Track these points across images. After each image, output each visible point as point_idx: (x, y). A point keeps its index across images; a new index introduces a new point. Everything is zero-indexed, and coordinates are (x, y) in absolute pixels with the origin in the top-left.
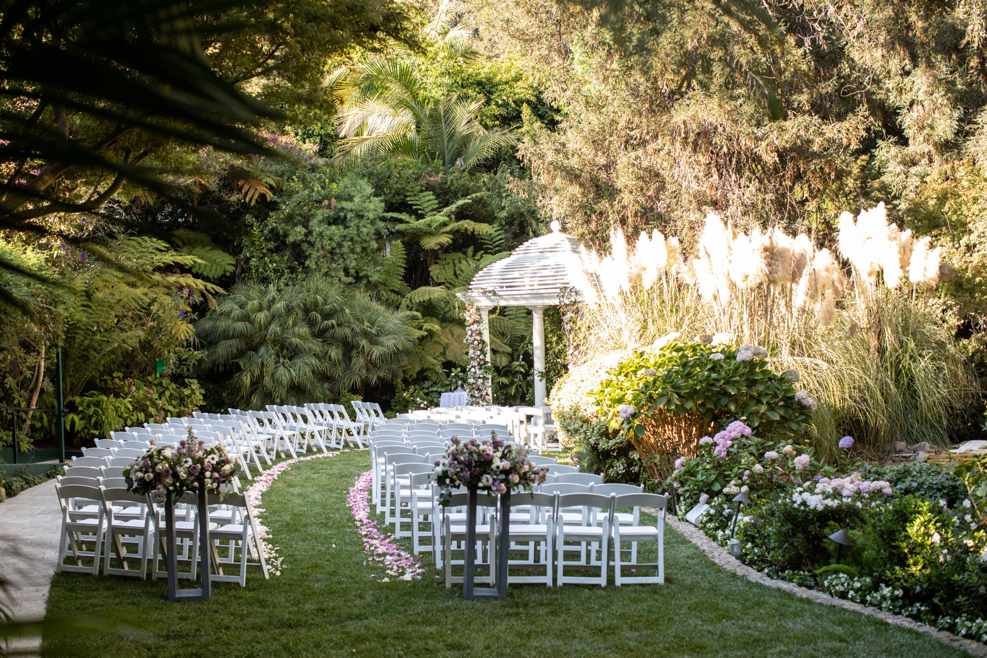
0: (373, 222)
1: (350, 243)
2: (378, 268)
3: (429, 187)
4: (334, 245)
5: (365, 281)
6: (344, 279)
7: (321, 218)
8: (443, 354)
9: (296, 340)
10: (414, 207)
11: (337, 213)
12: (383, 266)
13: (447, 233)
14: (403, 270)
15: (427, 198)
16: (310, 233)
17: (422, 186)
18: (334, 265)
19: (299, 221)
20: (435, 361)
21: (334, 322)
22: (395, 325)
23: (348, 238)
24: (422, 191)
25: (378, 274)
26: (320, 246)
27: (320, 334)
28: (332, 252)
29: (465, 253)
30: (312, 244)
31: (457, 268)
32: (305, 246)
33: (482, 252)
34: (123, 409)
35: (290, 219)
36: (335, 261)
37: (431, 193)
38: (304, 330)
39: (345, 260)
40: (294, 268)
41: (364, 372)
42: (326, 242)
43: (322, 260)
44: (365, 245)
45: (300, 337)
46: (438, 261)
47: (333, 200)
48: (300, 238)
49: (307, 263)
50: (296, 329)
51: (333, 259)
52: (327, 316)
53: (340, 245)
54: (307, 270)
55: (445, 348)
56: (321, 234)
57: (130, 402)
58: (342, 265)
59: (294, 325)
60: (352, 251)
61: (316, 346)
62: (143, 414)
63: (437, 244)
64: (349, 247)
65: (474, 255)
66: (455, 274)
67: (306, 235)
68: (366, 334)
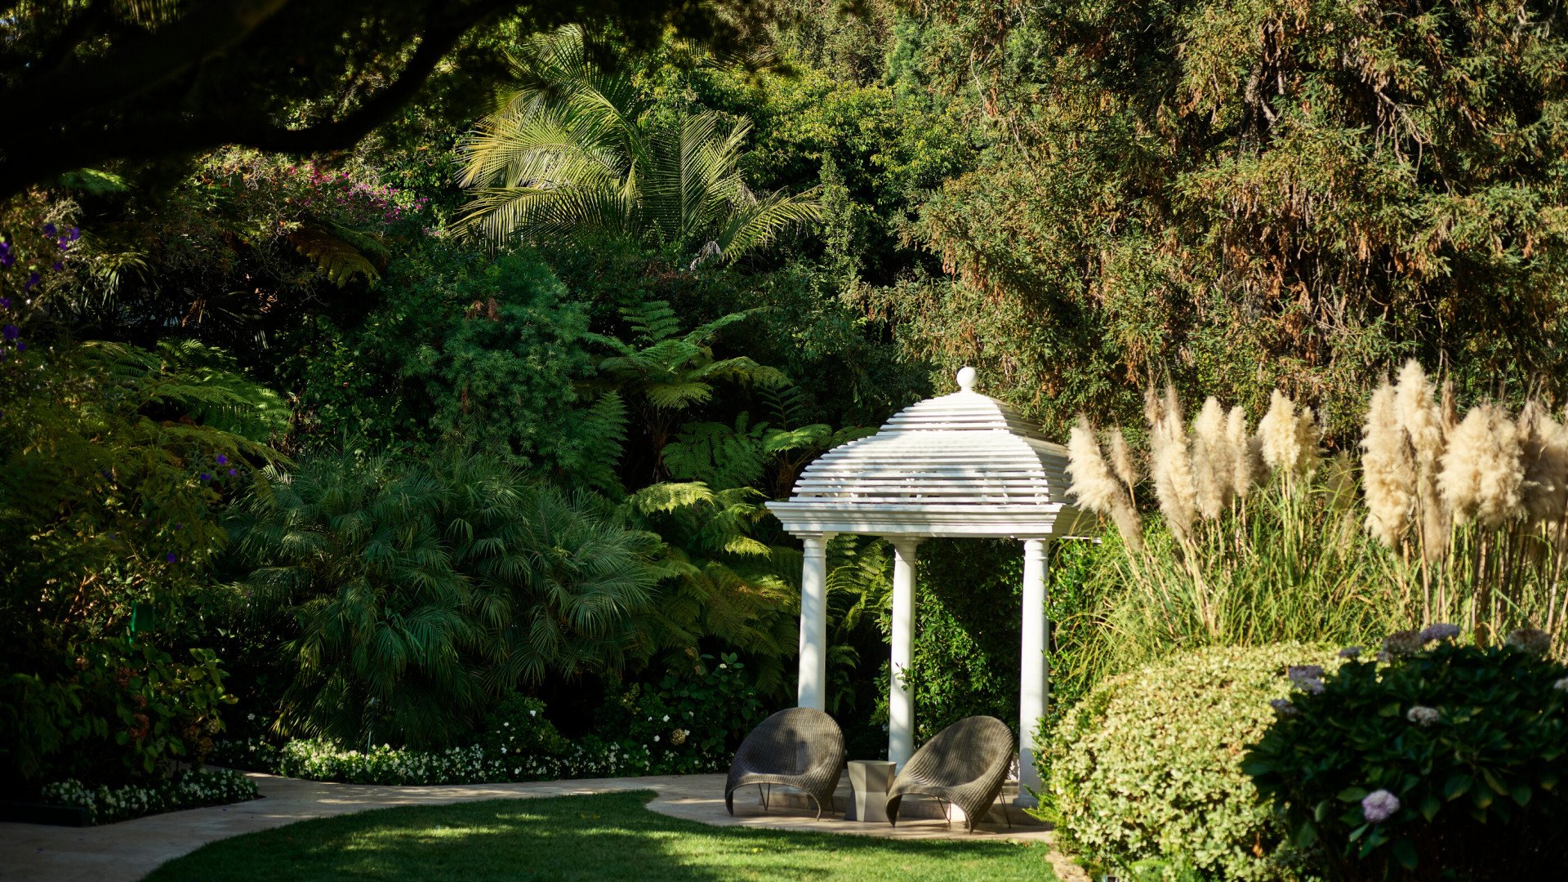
0: (570, 348)
1: (524, 388)
2: (576, 442)
3: (661, 293)
4: (494, 388)
5: (548, 467)
6: (511, 458)
7: (470, 333)
8: (700, 621)
9: (419, 576)
10: (634, 328)
11: (497, 327)
12: (583, 439)
13: (703, 379)
14: (619, 447)
15: (658, 313)
16: (447, 361)
17: (648, 288)
18: (492, 430)
19: (425, 336)
20: (685, 635)
21: (499, 541)
22: (617, 556)
23: (521, 378)
24: (647, 299)
25: (573, 453)
26: (465, 388)
27: (471, 566)
28: (489, 403)
29: (732, 424)
30: (448, 386)
31: (716, 453)
32: (432, 389)
33: (765, 424)
34: (61, 706)
35: (407, 331)
36: (495, 422)
37: (666, 303)
38: (437, 557)
39: (513, 420)
40: (408, 429)
41: (555, 649)
42: (478, 382)
43: (466, 417)
44: (552, 395)
45: (428, 568)
46: (680, 436)
47: (492, 301)
48: (426, 369)
49: (435, 420)
50: (421, 552)
51: (489, 417)
52: (484, 529)
53: (505, 390)
54: (433, 436)
55: (705, 608)
56: (468, 365)
57: (77, 692)
58: (509, 431)
59: (417, 544)
60: (528, 403)
61: (460, 589)
62: (104, 721)
63: (681, 399)
64: (522, 396)
65: (749, 429)
66: (713, 463)
67: (438, 365)
68: (560, 572)
